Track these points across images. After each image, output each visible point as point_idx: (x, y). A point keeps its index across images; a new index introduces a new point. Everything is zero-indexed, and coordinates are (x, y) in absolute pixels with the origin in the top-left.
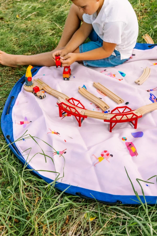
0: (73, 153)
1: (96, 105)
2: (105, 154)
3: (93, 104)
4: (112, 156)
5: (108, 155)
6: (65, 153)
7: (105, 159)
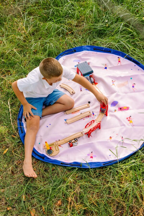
0: (123, 133)
1: (86, 117)
2: (129, 119)
3: (84, 118)
4: (130, 116)
5: (129, 118)
6: (122, 137)
7: (132, 120)
